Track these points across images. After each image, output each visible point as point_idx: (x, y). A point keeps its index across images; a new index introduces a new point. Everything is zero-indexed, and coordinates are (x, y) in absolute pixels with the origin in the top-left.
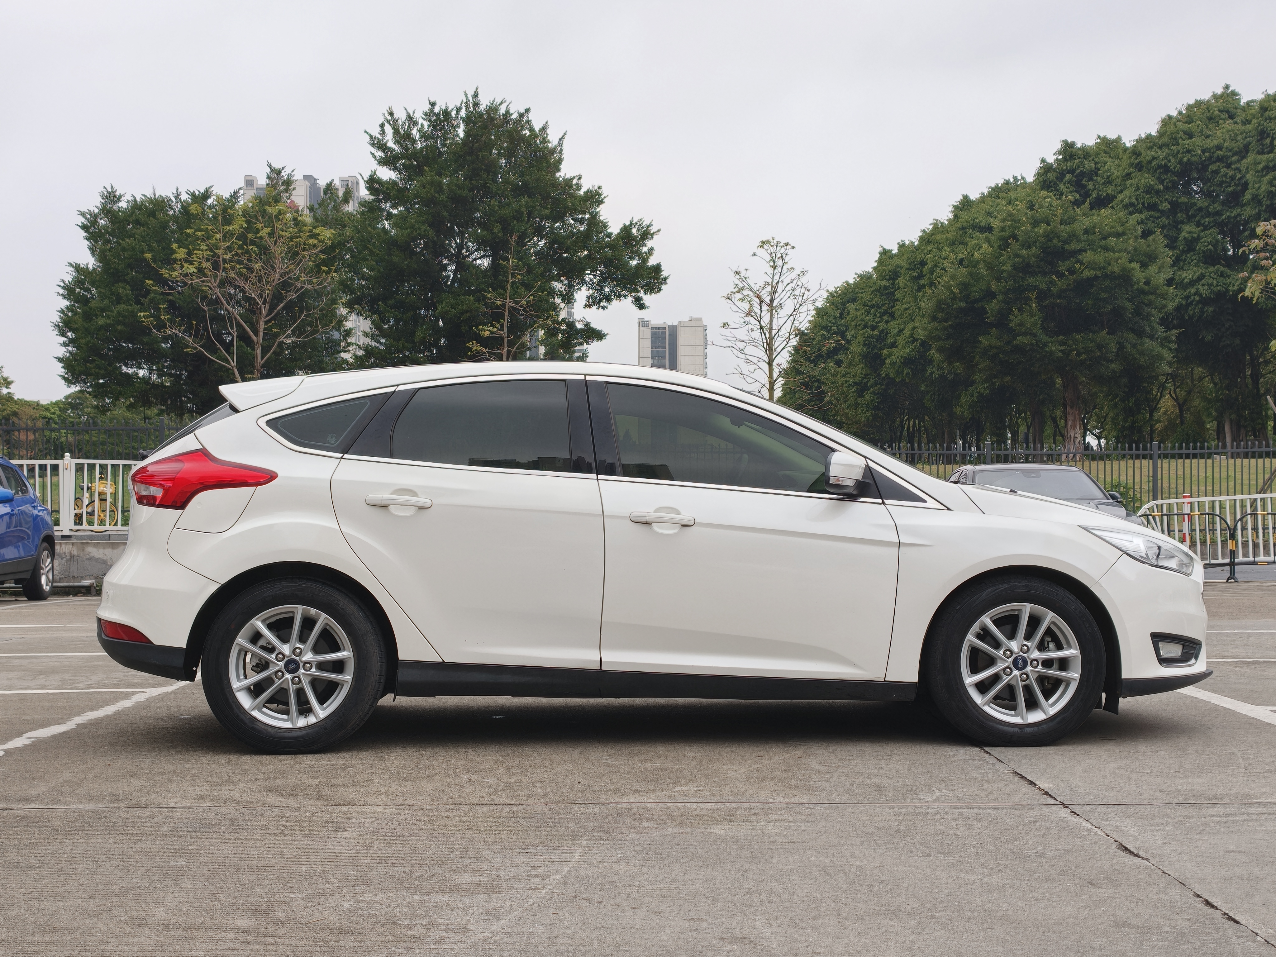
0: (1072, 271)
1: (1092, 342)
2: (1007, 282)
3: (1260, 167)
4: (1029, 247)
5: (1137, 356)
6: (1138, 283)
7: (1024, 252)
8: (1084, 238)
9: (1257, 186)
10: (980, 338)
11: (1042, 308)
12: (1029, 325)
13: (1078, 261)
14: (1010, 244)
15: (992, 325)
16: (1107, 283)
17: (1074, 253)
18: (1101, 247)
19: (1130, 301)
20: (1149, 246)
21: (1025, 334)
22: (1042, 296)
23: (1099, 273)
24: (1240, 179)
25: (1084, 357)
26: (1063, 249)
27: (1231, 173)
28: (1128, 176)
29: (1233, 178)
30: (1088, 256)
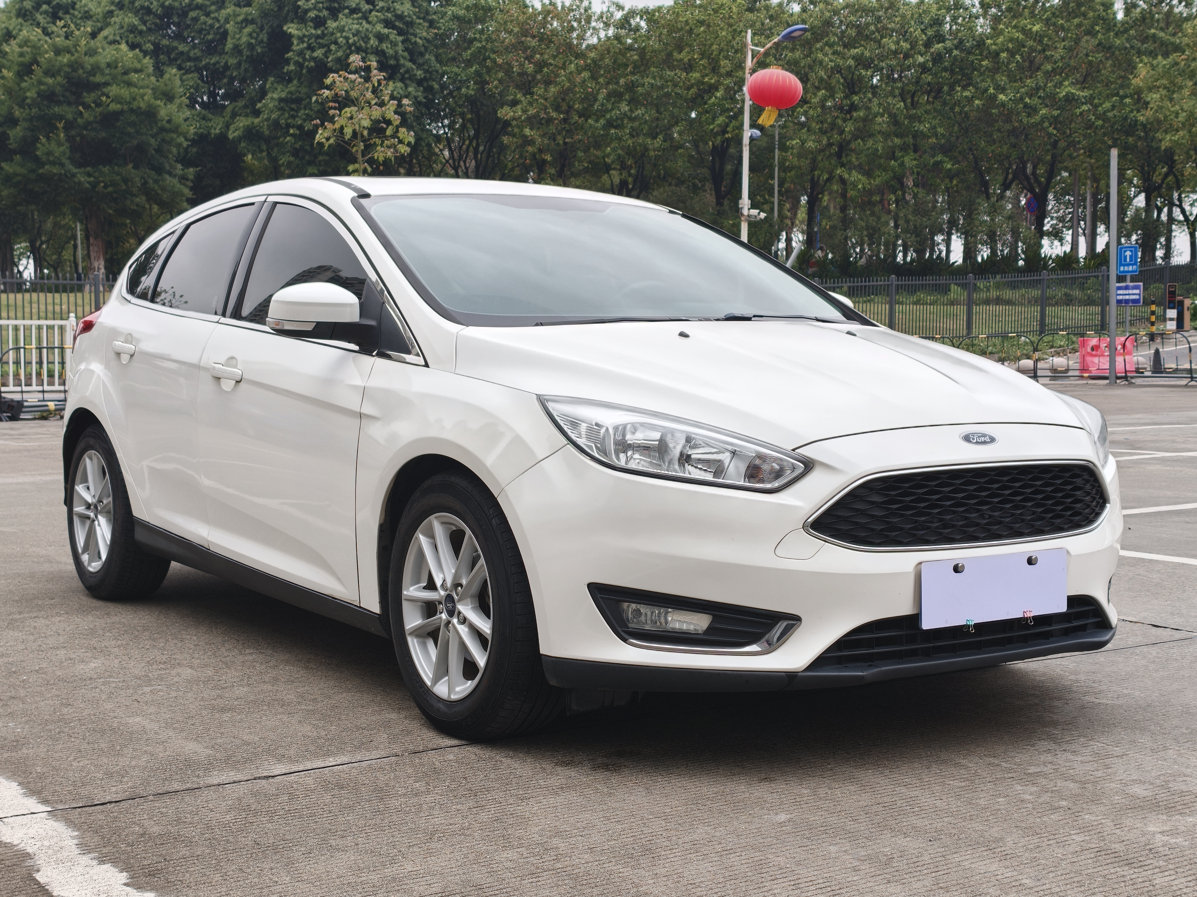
0: (99, 104)
1: (118, 175)
2: (31, 109)
3: (240, 18)
4: (53, 76)
5: (159, 192)
6: (162, 121)
7: (50, 81)
8: (107, 71)
9: (237, 36)
10: (3, 165)
11: (70, 139)
12: (57, 154)
13: (104, 94)
14: (34, 70)
15: (15, 152)
16: (133, 118)
17: (97, 86)
18: (124, 82)
19: (153, 138)
20: (166, 85)
21: (53, 163)
22: (69, 125)
23: (125, 107)
24: (218, 28)
25: (110, 189)
26: (88, 80)
27: (210, 22)
28: (111, 13)
29: (212, 26)
30: (114, 90)
